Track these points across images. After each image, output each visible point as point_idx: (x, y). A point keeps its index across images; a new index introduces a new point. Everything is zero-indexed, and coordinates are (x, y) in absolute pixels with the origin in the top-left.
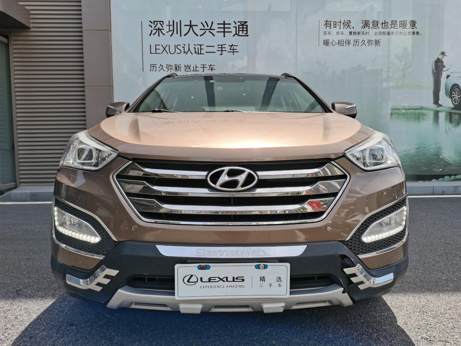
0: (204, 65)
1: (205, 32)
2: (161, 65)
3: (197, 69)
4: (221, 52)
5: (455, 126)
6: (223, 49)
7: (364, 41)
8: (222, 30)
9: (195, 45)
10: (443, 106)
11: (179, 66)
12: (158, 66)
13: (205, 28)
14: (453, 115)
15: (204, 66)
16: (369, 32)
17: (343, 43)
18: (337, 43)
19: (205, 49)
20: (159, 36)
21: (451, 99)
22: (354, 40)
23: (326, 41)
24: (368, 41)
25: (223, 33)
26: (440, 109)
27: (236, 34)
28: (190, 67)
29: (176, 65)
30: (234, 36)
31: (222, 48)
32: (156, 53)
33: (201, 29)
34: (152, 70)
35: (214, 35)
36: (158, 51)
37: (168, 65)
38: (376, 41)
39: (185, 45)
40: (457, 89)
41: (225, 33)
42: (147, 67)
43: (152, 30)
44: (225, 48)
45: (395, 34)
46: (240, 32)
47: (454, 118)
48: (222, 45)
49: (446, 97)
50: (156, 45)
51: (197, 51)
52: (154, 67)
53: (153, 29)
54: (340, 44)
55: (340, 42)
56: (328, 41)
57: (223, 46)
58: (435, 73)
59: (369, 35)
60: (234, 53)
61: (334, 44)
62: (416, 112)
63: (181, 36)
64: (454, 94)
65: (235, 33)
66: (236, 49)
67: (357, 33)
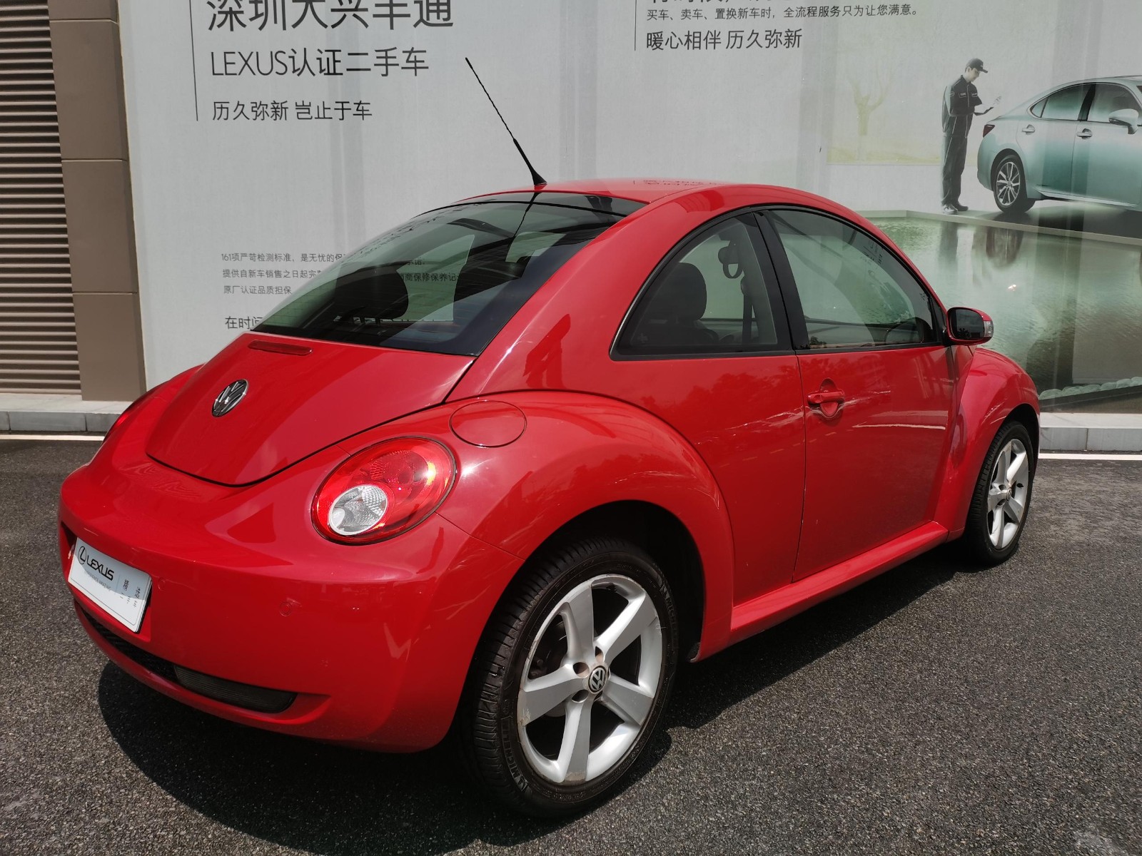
0: (342, 103)
1: (345, 16)
2: (238, 105)
3: (328, 113)
4: (385, 67)
5: (1000, 266)
6: (390, 61)
7: (758, 34)
8: (386, 10)
9: (321, 52)
10: (969, 209)
11: (284, 105)
12: (232, 106)
13: (343, 7)
14: (996, 236)
15: (344, 104)
16: (769, 10)
17: (700, 42)
18: (684, 42)
19: (345, 62)
20: (232, 29)
21: (993, 190)
22: (729, 32)
23: (653, 37)
24: (769, 33)
25: (389, 19)
26: (960, 217)
27: (421, 20)
28: (309, 109)
29: (275, 103)
30: (415, 26)
31: (386, 59)
32: (226, 74)
33: (333, 10)
34: (217, 116)
35: (366, 26)
36: (230, 69)
37: (256, 103)
38: (789, 34)
39: (295, 53)
40: (1012, 163)
41: (394, 19)
42: (207, 110)
43: (215, 15)
44: (395, 57)
45: (841, 13)
46: (431, 14)
47: (999, 243)
48: (386, 51)
49: (981, 186)
50: (225, 53)
51: (327, 70)
52: (222, 108)
53: (217, 13)
54: (691, 45)
55: (691, 38)
56: (660, 34)
57: (388, 52)
58: (951, 120)
59: (771, 16)
60: (418, 70)
61: (674, 45)
62: (890, 228)
63: (284, 28)
64: (1004, 179)
65: (418, 18)
66: (423, 61)
67: (737, 11)
